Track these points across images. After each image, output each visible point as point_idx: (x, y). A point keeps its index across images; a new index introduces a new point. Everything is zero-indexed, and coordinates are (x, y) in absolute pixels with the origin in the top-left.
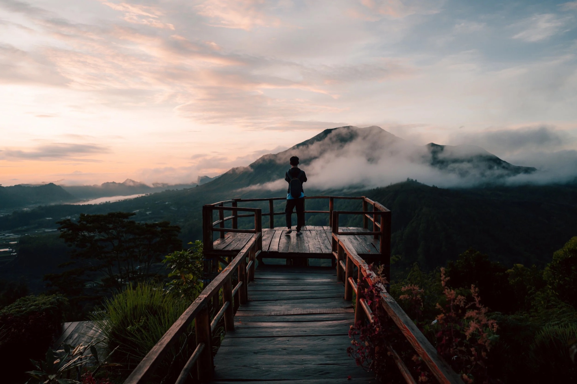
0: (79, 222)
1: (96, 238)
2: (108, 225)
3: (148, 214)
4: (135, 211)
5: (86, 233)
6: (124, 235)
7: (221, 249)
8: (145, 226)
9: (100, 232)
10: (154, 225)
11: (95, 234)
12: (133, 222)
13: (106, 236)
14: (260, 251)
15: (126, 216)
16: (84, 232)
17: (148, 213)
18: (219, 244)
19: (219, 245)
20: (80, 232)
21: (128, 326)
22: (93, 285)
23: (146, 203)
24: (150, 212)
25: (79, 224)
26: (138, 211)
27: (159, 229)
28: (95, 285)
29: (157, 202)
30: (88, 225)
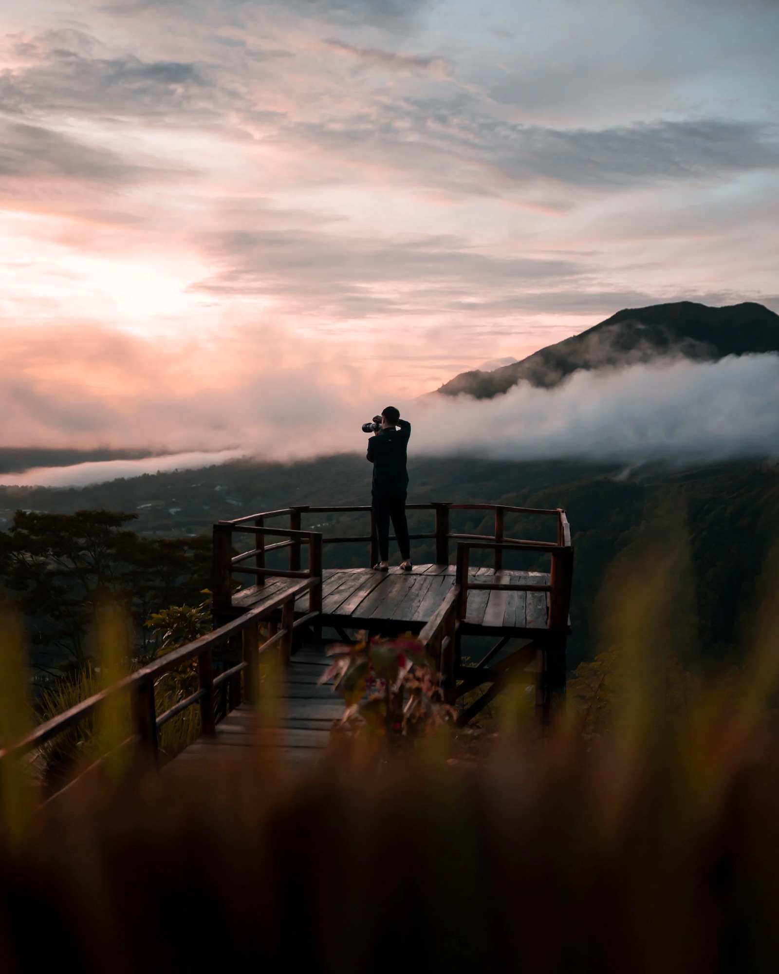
0: (13, 529)
1: (50, 567)
2: (75, 539)
3: (173, 513)
4: (142, 506)
5: (28, 557)
6: (111, 564)
7: (246, 606)
8: (157, 544)
9: (58, 555)
10: (179, 544)
11: (47, 561)
12: (130, 536)
13: (72, 566)
14: (316, 613)
15: (117, 520)
16: (23, 554)
17: (173, 511)
18: (247, 597)
19: (246, 599)
20: (15, 553)
21: (79, 741)
22: (44, 680)
23: (169, 487)
24: (179, 510)
25: (12, 535)
26: (150, 505)
27: (190, 554)
28: (47, 679)
29: (194, 486)
30: (33, 537)
